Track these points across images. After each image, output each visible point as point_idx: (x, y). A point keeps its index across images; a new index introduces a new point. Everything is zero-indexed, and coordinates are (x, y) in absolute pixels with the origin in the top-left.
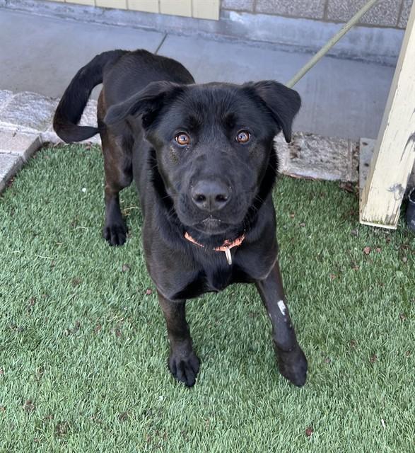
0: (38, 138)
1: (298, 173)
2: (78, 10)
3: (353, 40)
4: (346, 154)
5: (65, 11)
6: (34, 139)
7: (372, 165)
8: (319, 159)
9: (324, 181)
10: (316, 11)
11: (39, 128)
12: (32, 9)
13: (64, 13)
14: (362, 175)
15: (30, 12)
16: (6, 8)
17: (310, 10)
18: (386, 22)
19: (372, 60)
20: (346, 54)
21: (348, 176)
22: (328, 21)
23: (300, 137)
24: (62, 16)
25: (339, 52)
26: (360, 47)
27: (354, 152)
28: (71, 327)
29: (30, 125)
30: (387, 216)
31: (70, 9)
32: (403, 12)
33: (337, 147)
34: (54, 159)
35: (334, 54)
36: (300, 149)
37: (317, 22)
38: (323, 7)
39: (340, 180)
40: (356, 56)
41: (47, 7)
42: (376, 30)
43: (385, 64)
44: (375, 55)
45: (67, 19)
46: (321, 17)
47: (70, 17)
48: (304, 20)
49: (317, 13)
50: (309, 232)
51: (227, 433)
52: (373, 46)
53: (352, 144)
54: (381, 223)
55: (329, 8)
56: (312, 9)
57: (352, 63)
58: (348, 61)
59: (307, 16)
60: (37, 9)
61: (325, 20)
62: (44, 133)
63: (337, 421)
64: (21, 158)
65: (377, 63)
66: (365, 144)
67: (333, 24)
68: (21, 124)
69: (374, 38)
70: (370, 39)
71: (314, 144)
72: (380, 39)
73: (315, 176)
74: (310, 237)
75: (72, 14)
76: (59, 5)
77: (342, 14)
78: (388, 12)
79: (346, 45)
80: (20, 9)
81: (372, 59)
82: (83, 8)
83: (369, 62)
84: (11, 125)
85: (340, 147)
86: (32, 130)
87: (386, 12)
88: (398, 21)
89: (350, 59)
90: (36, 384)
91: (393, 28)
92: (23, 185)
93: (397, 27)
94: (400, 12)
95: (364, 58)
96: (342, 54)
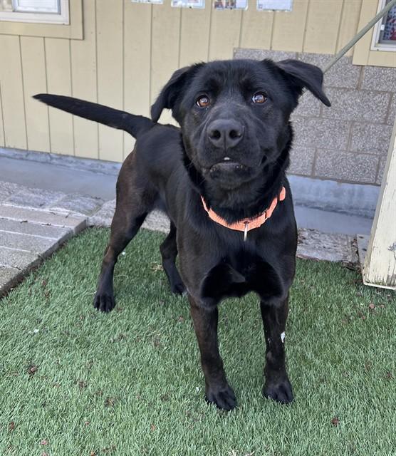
0: (85, 221)
1: (304, 254)
2: (109, 166)
3: (337, 195)
4: (346, 243)
5: (97, 167)
6: (83, 220)
7: (369, 249)
8: (322, 246)
9: (328, 262)
10: (305, 168)
11: (86, 214)
12: (70, 165)
13: (96, 169)
14: (361, 256)
15: (69, 167)
16: (50, 163)
17: (300, 168)
18: (365, 179)
19: (355, 213)
20: (331, 207)
21: (349, 257)
22: (315, 178)
23: (304, 231)
24: (94, 171)
25: (326, 205)
26: (344, 201)
27: (352, 243)
28: (116, 337)
29: (80, 211)
30: (388, 276)
31: (101, 165)
32: (380, 171)
33: (337, 239)
34: (99, 234)
35: (321, 206)
36: (304, 239)
37: (307, 178)
38: (311, 165)
39: (342, 261)
40: (339, 209)
41: (83, 164)
42: (357, 187)
43: (366, 217)
44: (357, 209)
45: (99, 174)
46: (309, 174)
47: (101, 172)
48: (295, 176)
49: (306, 171)
50: (318, 293)
51: (259, 416)
52: (355, 200)
53: (349, 238)
54: (383, 285)
55: (316, 166)
56: (302, 167)
57: (337, 214)
58: (333, 213)
59: (297, 173)
60: (75, 165)
61: (313, 177)
62: (90, 218)
63: (361, 415)
64: (72, 231)
65: (359, 216)
66: (362, 238)
67: (320, 180)
68: (73, 210)
69: (356, 194)
70: (352, 194)
71: (316, 236)
72: (361, 194)
73: (320, 257)
74: (320, 296)
75: (103, 170)
76: (93, 162)
77: (328, 172)
78: (367, 171)
79: (332, 199)
80: (61, 165)
81: (354, 211)
82: (113, 165)
83: (352, 215)
84: (64, 210)
85: (339, 239)
86: (81, 215)
87: (365, 171)
88: (376, 178)
89: (335, 211)
90: (87, 372)
91: (372, 184)
92: (73, 248)
93: (375, 184)
94: (378, 172)
95: (347, 211)
96: (327, 207)
